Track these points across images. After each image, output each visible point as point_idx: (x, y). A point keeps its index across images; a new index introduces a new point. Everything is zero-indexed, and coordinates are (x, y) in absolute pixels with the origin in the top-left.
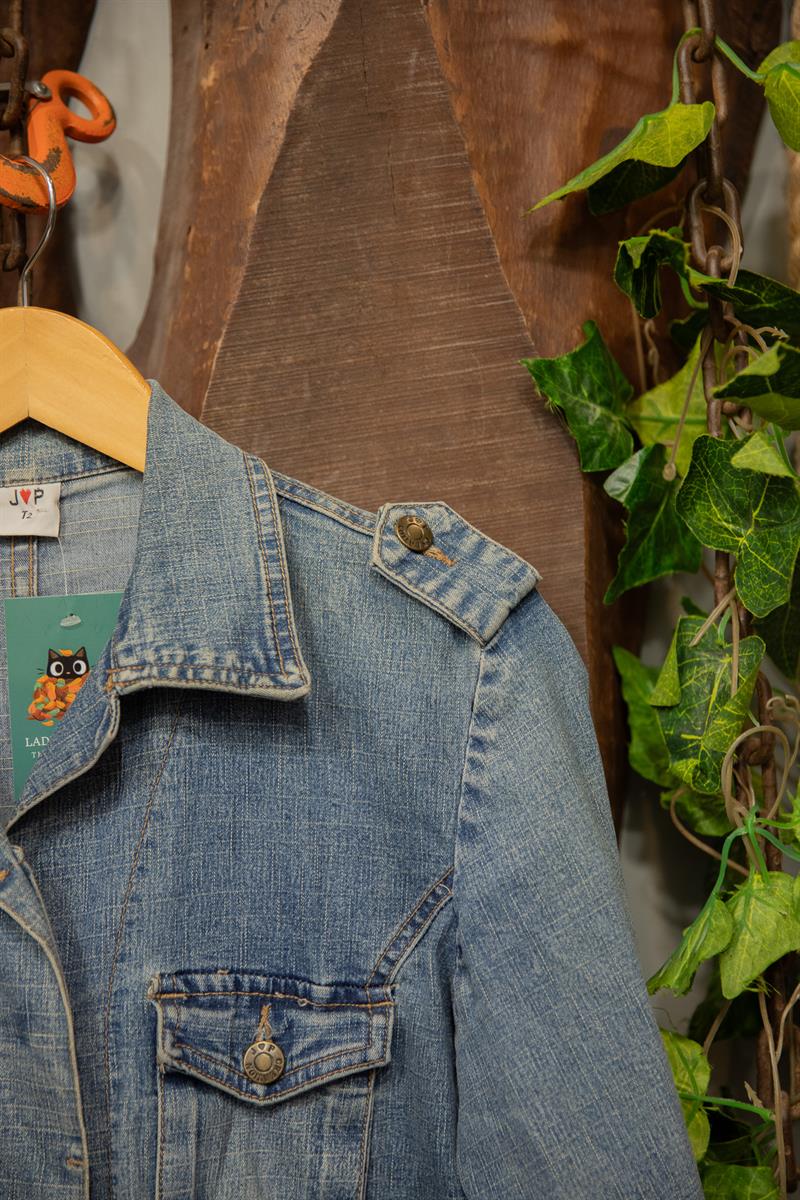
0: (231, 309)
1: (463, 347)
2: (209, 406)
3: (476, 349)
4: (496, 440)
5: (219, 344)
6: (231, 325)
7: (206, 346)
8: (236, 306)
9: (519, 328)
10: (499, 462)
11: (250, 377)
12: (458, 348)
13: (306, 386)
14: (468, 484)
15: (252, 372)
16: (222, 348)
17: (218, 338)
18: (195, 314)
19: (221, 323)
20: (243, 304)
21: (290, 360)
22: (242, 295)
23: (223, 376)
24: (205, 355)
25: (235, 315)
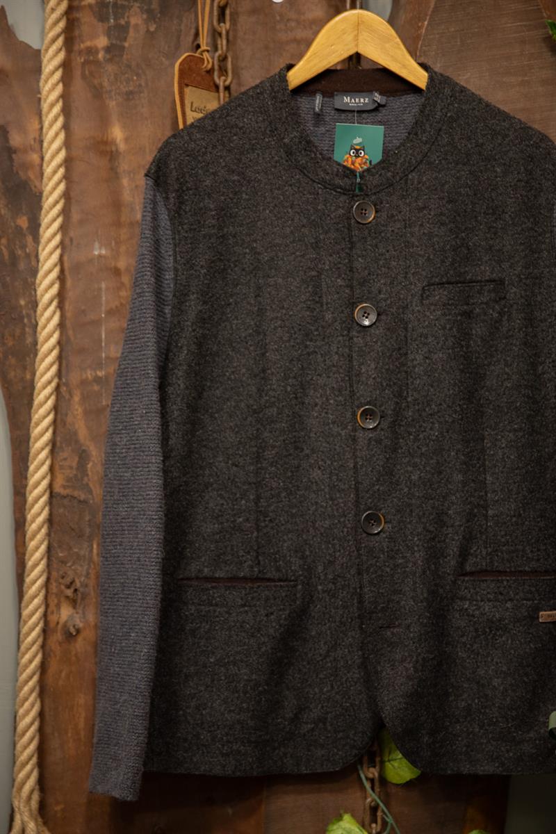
0: (431, 9)
1: (521, 25)
2: (421, 47)
3: (525, 26)
4: (532, 62)
5: (426, 23)
6: (431, 15)
7: (420, 24)
8: (433, 8)
9: (543, 18)
10: (533, 71)
11: (437, 36)
12: (518, 25)
13: (459, 40)
14: (520, 79)
15: (438, 34)
16: (428, 25)
17: (425, 21)
18: (415, 13)
19: (427, 15)
20: (436, 7)
21: (453, 29)
22: (436, 4)
23: (427, 35)
24: (420, 28)
25: (433, 12)
